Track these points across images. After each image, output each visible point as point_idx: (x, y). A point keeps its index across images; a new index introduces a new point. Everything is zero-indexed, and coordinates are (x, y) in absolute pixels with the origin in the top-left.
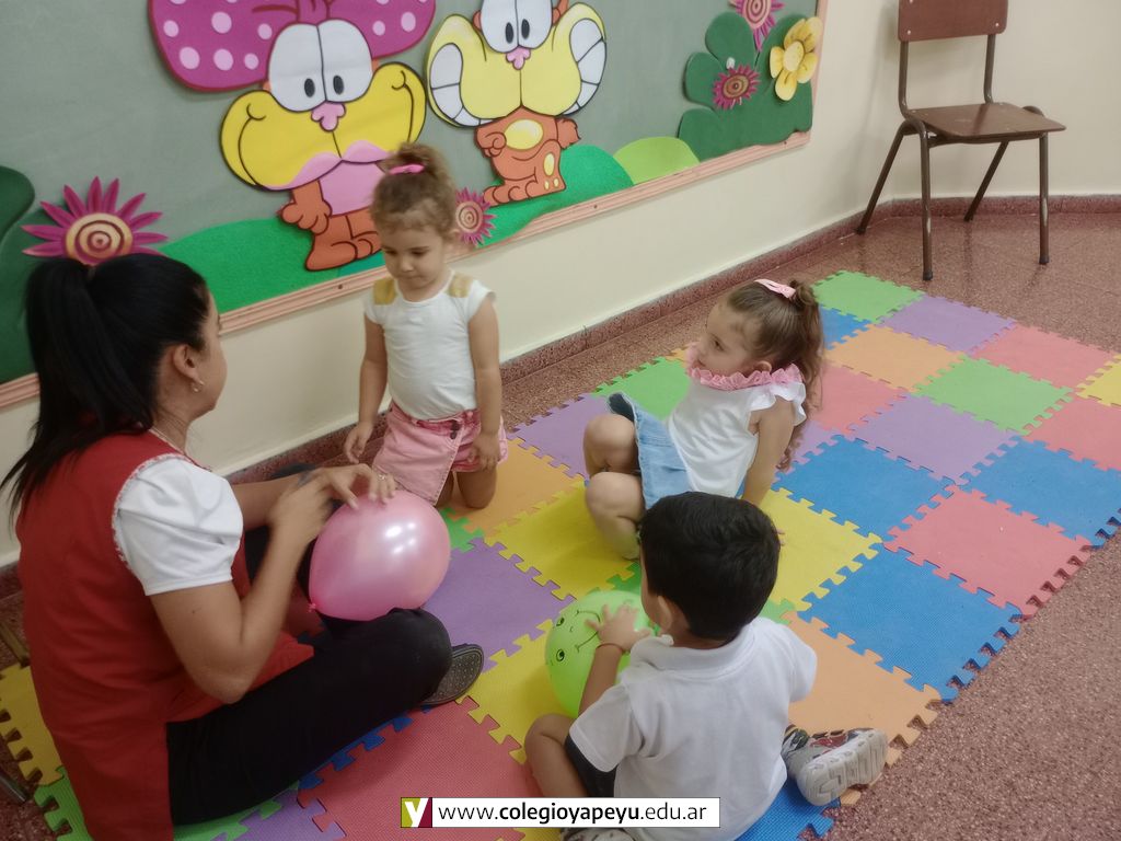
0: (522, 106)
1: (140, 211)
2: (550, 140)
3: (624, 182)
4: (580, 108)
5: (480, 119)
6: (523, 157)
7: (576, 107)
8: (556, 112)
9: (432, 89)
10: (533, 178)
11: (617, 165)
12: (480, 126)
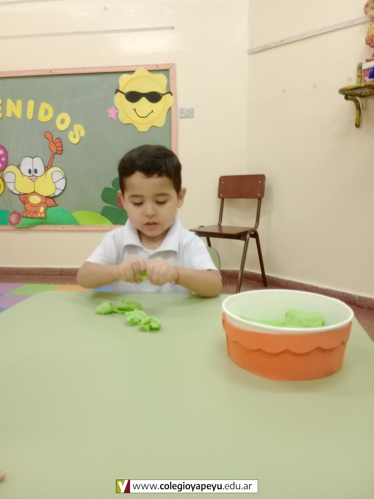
0: (34, 192)
3: (75, 222)
4: (55, 196)
7: (53, 195)
9: (6, 182)
10: (36, 212)
11: (73, 217)
12: (20, 194)
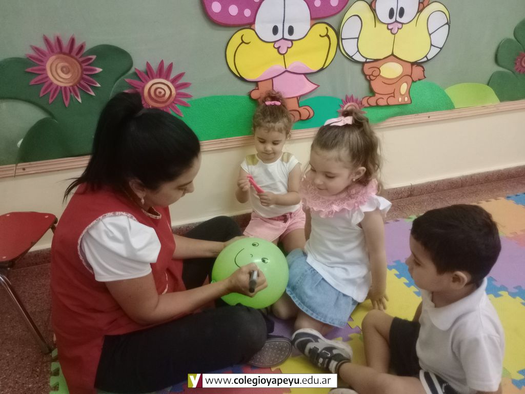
1: (182, 81)
2: (407, 75)
5: (367, 59)
6: (388, 82)
8: (412, 60)
9: (342, 39)
12: (366, 62)
